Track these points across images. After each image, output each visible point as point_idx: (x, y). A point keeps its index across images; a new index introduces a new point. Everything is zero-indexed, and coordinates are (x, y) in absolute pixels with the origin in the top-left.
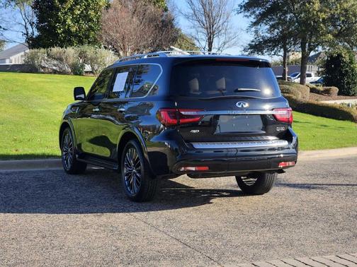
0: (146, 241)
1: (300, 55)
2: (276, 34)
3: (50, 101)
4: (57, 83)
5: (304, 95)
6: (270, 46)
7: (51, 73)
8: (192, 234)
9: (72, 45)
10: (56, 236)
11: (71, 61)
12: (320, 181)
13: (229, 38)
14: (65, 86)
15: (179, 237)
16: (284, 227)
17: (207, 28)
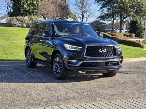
0: (64, 93)
1: (119, 21)
2: (110, 12)
3: (19, 38)
4: (21, 31)
5: (121, 37)
6: (108, 17)
7: (18, 27)
8: (83, 90)
9: (27, 16)
10: (27, 91)
11: (26, 22)
12: (132, 70)
13: (91, 13)
14: (24, 32)
15: (77, 91)
16: (120, 88)
17: (82, 9)
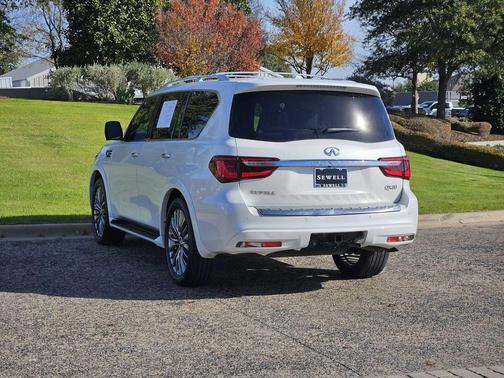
0: (251, 341)
1: (436, 76)
5: (443, 134)
7: (87, 101)
8: (314, 332)
9: (117, 62)
10: (122, 333)
11: (115, 84)
15: (296, 335)
16: (444, 323)
